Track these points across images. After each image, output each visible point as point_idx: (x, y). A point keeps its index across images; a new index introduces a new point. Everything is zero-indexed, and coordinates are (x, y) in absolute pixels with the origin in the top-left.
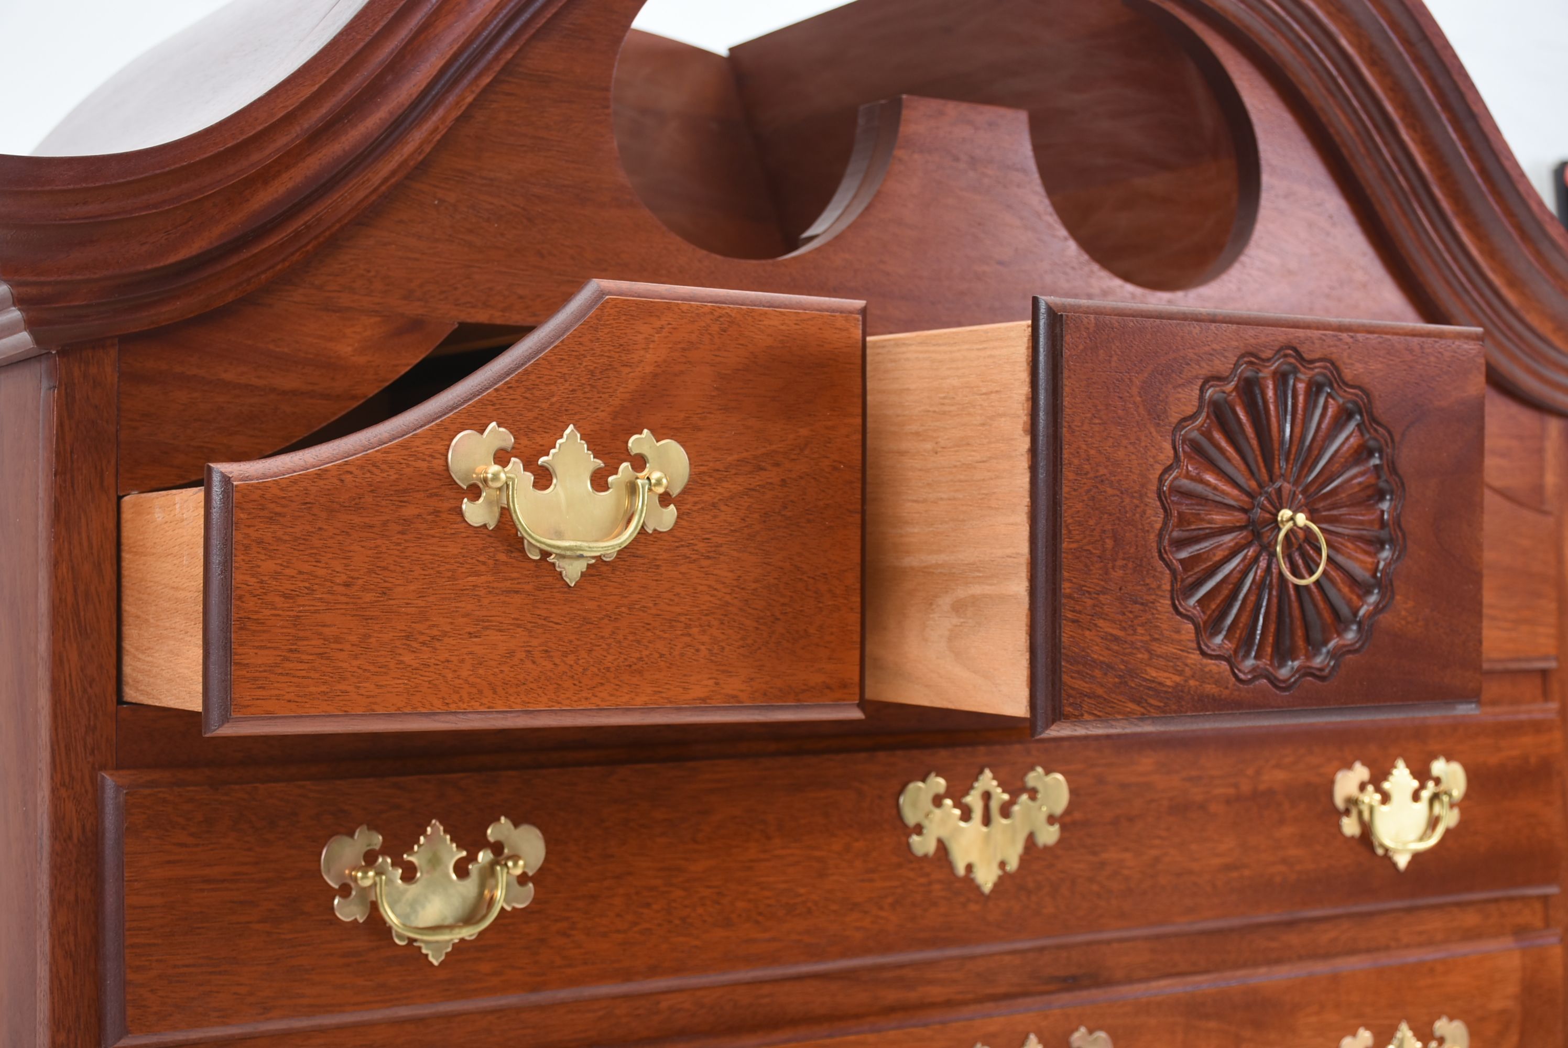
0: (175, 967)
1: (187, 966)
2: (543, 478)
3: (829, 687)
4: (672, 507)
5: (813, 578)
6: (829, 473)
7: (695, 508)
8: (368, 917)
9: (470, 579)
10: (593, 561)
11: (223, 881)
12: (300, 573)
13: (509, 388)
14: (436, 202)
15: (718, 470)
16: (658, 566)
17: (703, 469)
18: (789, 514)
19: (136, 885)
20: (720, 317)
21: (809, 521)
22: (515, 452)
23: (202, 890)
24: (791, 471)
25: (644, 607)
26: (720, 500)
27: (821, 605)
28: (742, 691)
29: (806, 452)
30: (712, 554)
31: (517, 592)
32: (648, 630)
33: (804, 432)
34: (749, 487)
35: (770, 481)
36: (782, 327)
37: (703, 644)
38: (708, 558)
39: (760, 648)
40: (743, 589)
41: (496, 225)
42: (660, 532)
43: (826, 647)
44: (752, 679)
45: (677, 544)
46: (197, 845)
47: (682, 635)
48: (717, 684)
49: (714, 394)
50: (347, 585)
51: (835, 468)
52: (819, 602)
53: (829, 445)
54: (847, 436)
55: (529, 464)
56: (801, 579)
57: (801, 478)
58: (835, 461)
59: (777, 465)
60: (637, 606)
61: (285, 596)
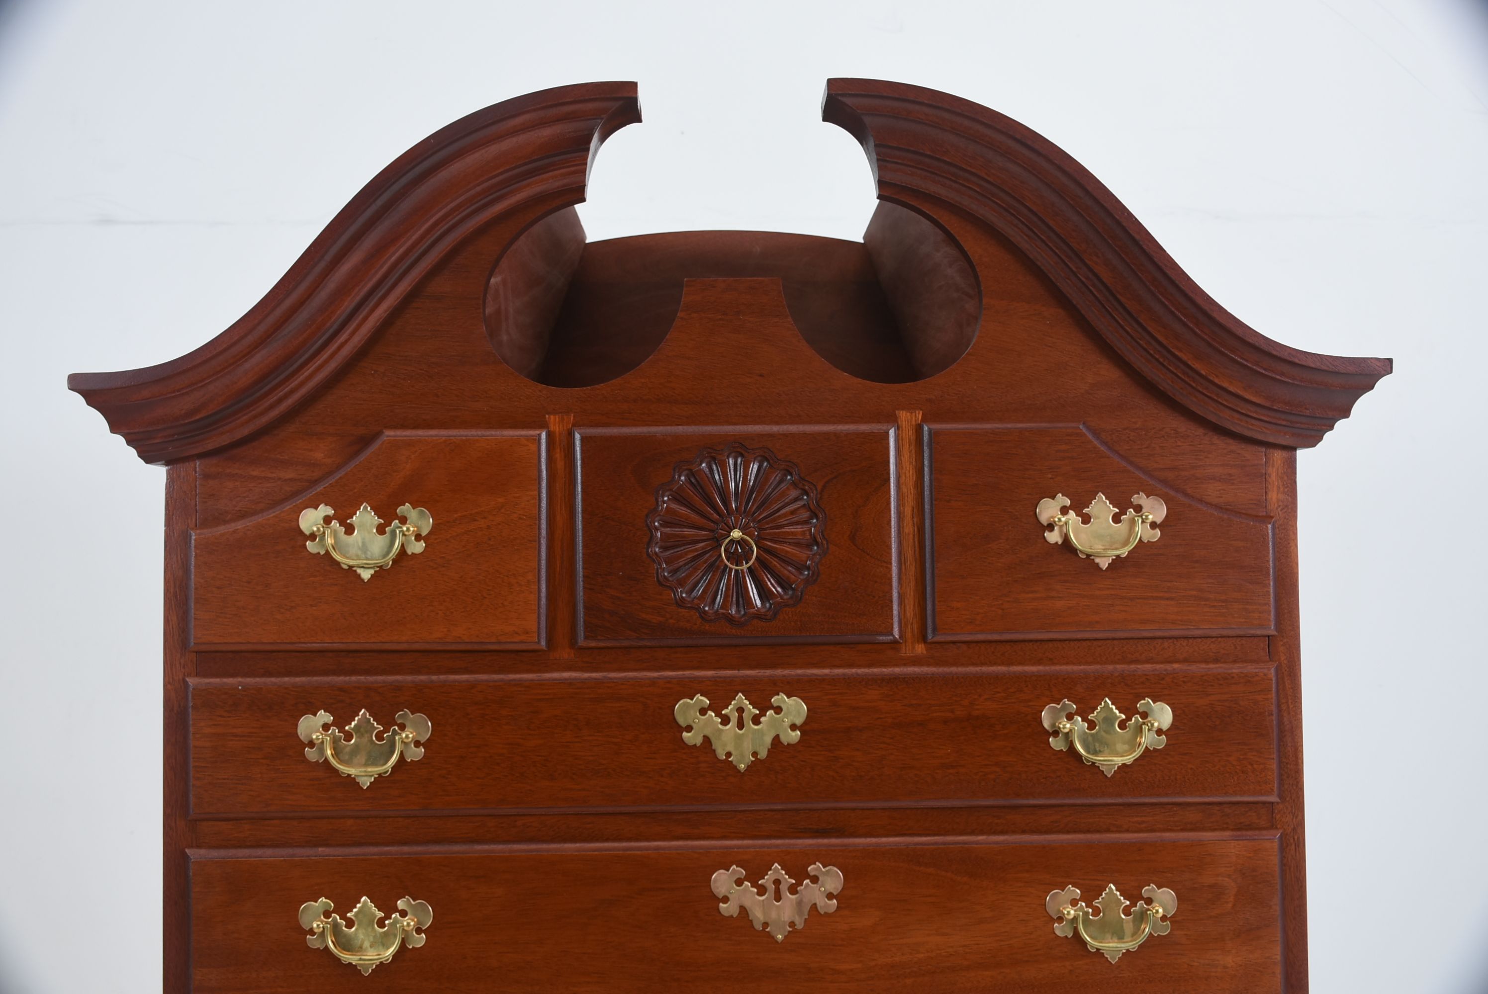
0: (218, 779)
1: (224, 779)
2: (350, 530)
3: (517, 633)
4: (422, 541)
5: (507, 576)
6: (517, 521)
7: (436, 542)
8: (304, 754)
9: (311, 579)
10: (378, 569)
11: (244, 736)
12: (225, 577)
13: (332, 486)
14: (373, 372)
15: (449, 522)
16: (414, 571)
17: (440, 521)
18: (492, 543)
19: (198, 736)
20: (450, 444)
21: (504, 547)
22: (334, 517)
23: (232, 740)
24: (493, 521)
25: (406, 592)
26: (450, 537)
27: (512, 590)
28: (464, 634)
29: (503, 510)
30: (445, 565)
31: (336, 585)
32: (409, 603)
33: (501, 500)
34: (467, 529)
35: (481, 526)
36: (487, 447)
37: (441, 610)
38: (444, 567)
39: (474, 613)
40: (464, 582)
41: (409, 382)
42: (416, 554)
43: (515, 612)
44: (470, 628)
45: (425, 560)
46: (229, 717)
47: (428, 606)
48: (448, 631)
49: (446, 483)
50: (249, 582)
51: (520, 518)
52: (511, 589)
53: (516, 506)
54: (528, 501)
55: (342, 523)
56: (499, 577)
57: (499, 524)
58: (520, 515)
59: (485, 518)
60: (402, 592)
61: (218, 588)
